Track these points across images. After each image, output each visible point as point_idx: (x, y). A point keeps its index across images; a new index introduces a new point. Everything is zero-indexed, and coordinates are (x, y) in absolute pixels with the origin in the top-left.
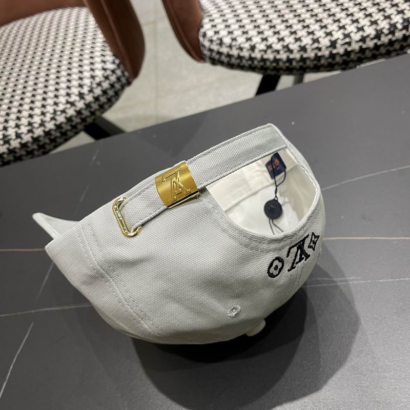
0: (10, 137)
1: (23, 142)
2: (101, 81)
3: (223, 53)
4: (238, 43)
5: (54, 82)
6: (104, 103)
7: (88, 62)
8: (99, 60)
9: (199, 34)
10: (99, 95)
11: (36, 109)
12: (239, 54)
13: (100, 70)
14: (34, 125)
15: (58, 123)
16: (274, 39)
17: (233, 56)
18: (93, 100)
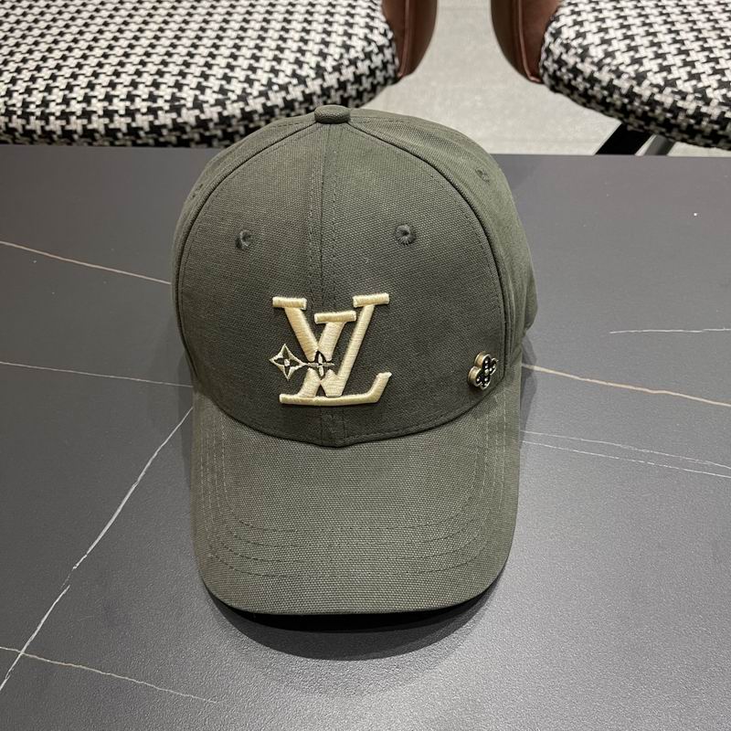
0: (182, 102)
1: (203, 117)
2: (357, 58)
3: (581, 72)
4: (615, 62)
5: (276, 36)
6: (350, 97)
7: (342, 20)
8: (362, 22)
9: (546, 30)
10: (348, 81)
11: (237, 70)
12: (611, 80)
13: (360, 39)
14: (230, 94)
15: (269, 104)
16: (683, 73)
17: (600, 81)
18: (336, 86)
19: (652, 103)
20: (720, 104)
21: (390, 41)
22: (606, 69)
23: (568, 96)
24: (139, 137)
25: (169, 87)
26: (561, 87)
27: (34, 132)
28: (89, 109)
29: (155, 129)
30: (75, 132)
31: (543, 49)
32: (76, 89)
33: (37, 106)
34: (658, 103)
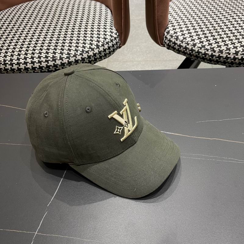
0: (56, 58)
1: (63, 62)
2: (109, 42)
3: (177, 44)
4: (186, 41)
5: (83, 36)
6: (107, 54)
7: (103, 30)
8: (109, 30)
9: (165, 31)
10: (106, 49)
11: (72, 47)
12: (186, 46)
13: (109, 36)
14: (71, 55)
15: (83, 57)
16: (207, 43)
17: (183, 46)
18: (103, 51)
19: (198, 52)
20: (218, 52)
21: (118, 36)
22: (184, 43)
23: (173, 50)
24: (43, 69)
25: (51, 53)
26: (171, 48)
27: (8, 69)
28: (26, 61)
29: (48, 67)
30: (22, 69)
31: (164, 37)
32: (21, 55)
33: (9, 61)
34: (200, 52)
